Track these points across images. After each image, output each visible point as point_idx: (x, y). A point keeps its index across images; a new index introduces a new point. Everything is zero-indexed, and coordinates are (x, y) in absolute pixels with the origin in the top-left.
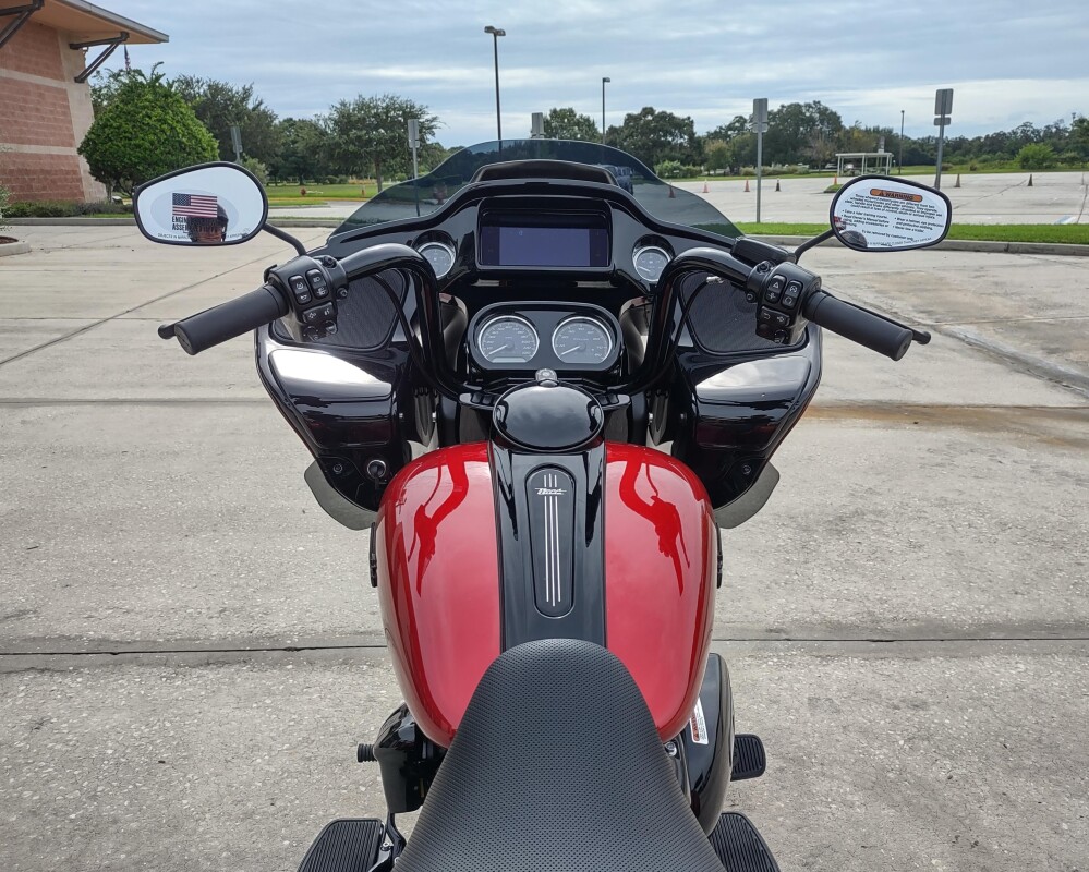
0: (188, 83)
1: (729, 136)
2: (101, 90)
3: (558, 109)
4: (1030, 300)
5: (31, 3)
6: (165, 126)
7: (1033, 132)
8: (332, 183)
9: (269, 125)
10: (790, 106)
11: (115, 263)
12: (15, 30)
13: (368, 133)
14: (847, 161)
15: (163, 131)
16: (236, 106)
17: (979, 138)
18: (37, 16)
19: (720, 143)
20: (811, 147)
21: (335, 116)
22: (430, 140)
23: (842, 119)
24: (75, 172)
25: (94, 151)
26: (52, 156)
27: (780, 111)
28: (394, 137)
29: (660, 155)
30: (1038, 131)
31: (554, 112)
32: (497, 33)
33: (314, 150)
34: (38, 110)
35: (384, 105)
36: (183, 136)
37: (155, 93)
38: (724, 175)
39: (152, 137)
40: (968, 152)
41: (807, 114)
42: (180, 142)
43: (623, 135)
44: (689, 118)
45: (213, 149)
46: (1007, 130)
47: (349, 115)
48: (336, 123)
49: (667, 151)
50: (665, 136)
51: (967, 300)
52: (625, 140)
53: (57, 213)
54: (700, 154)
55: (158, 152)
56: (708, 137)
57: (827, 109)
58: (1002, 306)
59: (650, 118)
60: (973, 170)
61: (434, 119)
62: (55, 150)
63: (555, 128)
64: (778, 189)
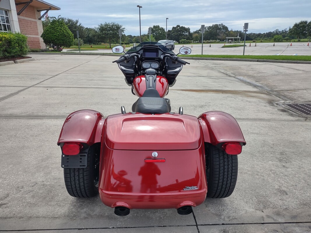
0: (63, 19)
1: (199, 33)
2: (44, 21)
3: (155, 26)
4: (258, 71)
5: (30, 1)
6: (61, 31)
7: (279, 32)
8: (97, 44)
9: (83, 30)
10: (215, 25)
11: (56, 63)
12: (26, 7)
13: (107, 32)
14: (229, 39)
15: (61, 32)
16: (75, 25)
17: (264, 33)
18: (31, 4)
19: (197, 34)
20: (220, 36)
21: (99, 27)
22: (123, 33)
23: (228, 28)
24: (39, 42)
25: (45, 37)
26: (33, 38)
27: (212, 26)
28: (114, 33)
29: (181, 37)
30: (280, 31)
31: (154, 26)
32: (140, 7)
33: (94, 36)
34: (30, 26)
35: (112, 25)
36: (66, 33)
37: (59, 23)
38: (198, 43)
39: (58, 33)
40: (261, 37)
41: (219, 27)
42: (65, 35)
43: (172, 32)
44: (189, 28)
45: (72, 36)
46: (272, 31)
47: (103, 27)
48: (99, 29)
49: (183, 36)
50: (183, 33)
51: (244, 71)
52: (172, 33)
53: (37, 51)
54: (191, 37)
55: (60, 37)
56: (194, 33)
57: (224, 26)
58: (251, 73)
59: (179, 28)
60: (261, 42)
61: (124, 28)
62: (34, 36)
63: (154, 30)
64: (210, 46)
